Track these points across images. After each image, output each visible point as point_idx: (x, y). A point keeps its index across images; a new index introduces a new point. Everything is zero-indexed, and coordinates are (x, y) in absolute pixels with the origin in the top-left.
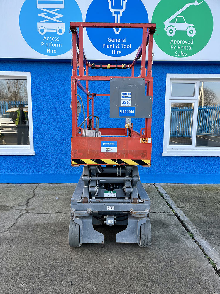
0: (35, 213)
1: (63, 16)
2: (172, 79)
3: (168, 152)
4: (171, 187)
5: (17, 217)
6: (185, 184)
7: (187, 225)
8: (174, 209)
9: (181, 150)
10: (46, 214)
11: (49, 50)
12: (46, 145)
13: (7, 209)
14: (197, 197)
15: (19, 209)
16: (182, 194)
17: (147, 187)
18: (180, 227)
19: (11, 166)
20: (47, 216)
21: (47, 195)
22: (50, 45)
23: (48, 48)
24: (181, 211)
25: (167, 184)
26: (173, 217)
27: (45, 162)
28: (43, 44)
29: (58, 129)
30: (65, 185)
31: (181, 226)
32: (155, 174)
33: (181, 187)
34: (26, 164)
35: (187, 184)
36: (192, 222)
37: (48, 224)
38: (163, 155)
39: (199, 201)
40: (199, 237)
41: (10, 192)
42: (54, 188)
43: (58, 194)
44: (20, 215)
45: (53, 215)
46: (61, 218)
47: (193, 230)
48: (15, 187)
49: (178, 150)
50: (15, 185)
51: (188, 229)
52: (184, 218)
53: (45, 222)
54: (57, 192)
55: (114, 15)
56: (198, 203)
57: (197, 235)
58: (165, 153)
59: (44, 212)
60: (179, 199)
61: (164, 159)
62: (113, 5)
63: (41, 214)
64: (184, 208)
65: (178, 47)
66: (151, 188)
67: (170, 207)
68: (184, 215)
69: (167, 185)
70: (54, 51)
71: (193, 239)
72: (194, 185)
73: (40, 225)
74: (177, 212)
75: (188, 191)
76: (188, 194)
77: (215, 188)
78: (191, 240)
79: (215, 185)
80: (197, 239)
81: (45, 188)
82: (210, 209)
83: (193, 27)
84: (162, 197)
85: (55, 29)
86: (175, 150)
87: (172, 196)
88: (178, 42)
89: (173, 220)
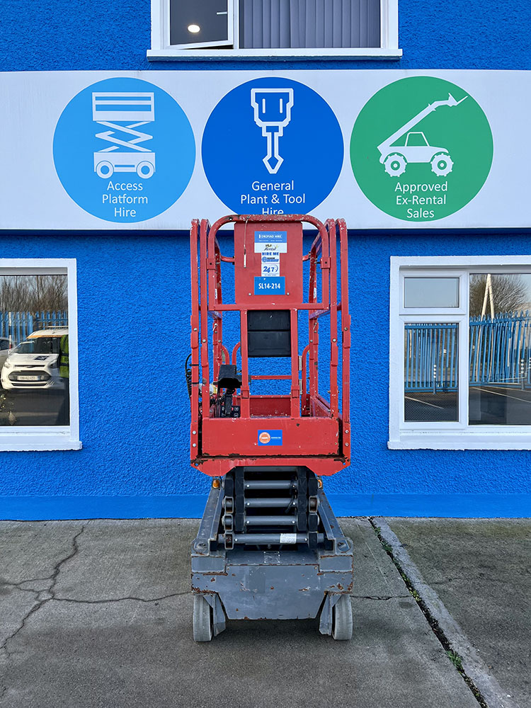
0: (70, 601)
1: (152, 137)
2: (402, 268)
3: (403, 438)
4: (411, 528)
5: (27, 611)
6: (448, 519)
7: (446, 634)
8: (417, 586)
9: (434, 434)
10: (97, 602)
11: (120, 212)
12: (108, 425)
13: (6, 589)
14: (477, 554)
15: (33, 591)
16: (438, 545)
17: (352, 527)
18: (427, 637)
19: (24, 478)
20: (101, 608)
21: (105, 552)
22: (122, 199)
23: (118, 206)
24: (435, 594)
25: (402, 519)
26: (413, 609)
27: (105, 466)
28: (105, 197)
29: (138, 387)
30: (151, 522)
31: (433, 637)
32: (372, 493)
33: (437, 526)
34: (60, 472)
35: (451, 520)
36: (461, 624)
37: (100, 632)
38: (390, 448)
39: (482, 566)
40: (474, 664)
41: (17, 542)
42: (124, 531)
43: (134, 550)
44: (36, 606)
45: (115, 605)
46: (134, 614)
47: (461, 646)
48: (29, 529)
49: (428, 434)
50: (30, 524)
51: (448, 644)
52: (440, 612)
53: (94, 625)
54: (130, 542)
55: (264, 134)
56: (477, 572)
57: (470, 659)
58: (394, 443)
59: (94, 598)
60: (432, 560)
61: (394, 457)
62: (264, 112)
63: (87, 602)
64: (441, 586)
65: (414, 200)
66: (362, 530)
67: (406, 582)
68: (441, 603)
69: (403, 523)
70: (131, 213)
71: (460, 670)
72: (471, 521)
73: (79, 633)
74: (424, 597)
75: (455, 537)
76: (454, 546)
77: (522, 530)
78: (455, 674)
79: (522, 520)
80: (470, 670)
81: (104, 532)
82: (507, 587)
83: (445, 153)
84: (390, 554)
85: (134, 166)
86: (419, 434)
87: (413, 553)
88: (411, 188)
89: (412, 620)
